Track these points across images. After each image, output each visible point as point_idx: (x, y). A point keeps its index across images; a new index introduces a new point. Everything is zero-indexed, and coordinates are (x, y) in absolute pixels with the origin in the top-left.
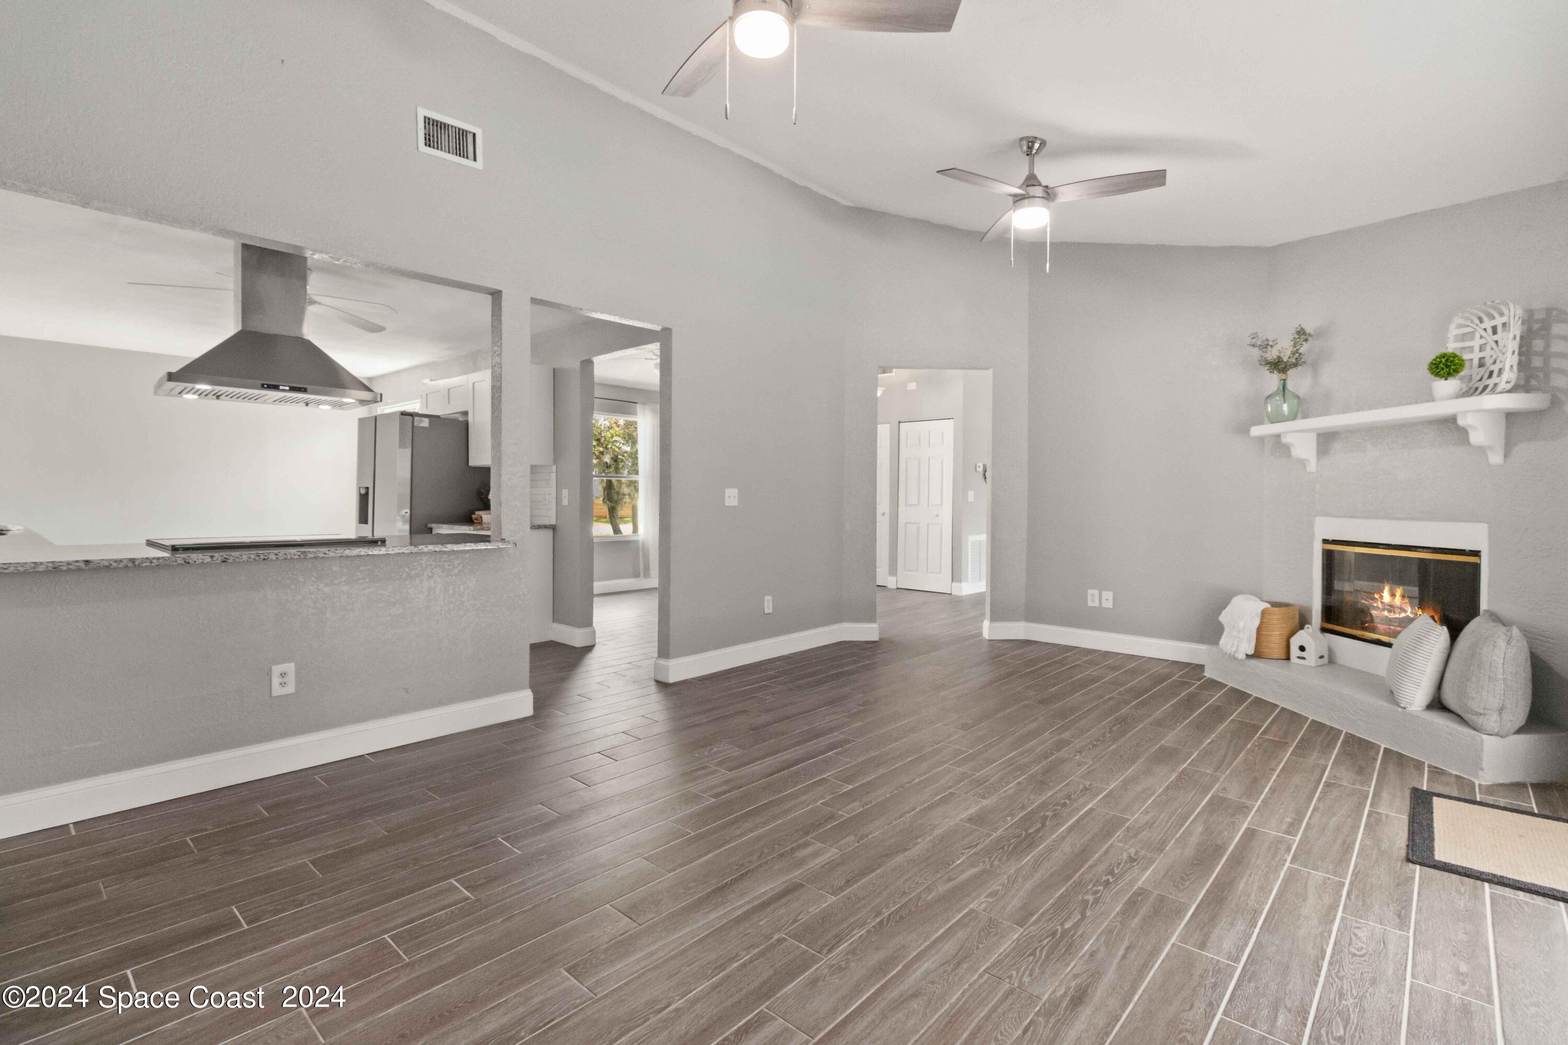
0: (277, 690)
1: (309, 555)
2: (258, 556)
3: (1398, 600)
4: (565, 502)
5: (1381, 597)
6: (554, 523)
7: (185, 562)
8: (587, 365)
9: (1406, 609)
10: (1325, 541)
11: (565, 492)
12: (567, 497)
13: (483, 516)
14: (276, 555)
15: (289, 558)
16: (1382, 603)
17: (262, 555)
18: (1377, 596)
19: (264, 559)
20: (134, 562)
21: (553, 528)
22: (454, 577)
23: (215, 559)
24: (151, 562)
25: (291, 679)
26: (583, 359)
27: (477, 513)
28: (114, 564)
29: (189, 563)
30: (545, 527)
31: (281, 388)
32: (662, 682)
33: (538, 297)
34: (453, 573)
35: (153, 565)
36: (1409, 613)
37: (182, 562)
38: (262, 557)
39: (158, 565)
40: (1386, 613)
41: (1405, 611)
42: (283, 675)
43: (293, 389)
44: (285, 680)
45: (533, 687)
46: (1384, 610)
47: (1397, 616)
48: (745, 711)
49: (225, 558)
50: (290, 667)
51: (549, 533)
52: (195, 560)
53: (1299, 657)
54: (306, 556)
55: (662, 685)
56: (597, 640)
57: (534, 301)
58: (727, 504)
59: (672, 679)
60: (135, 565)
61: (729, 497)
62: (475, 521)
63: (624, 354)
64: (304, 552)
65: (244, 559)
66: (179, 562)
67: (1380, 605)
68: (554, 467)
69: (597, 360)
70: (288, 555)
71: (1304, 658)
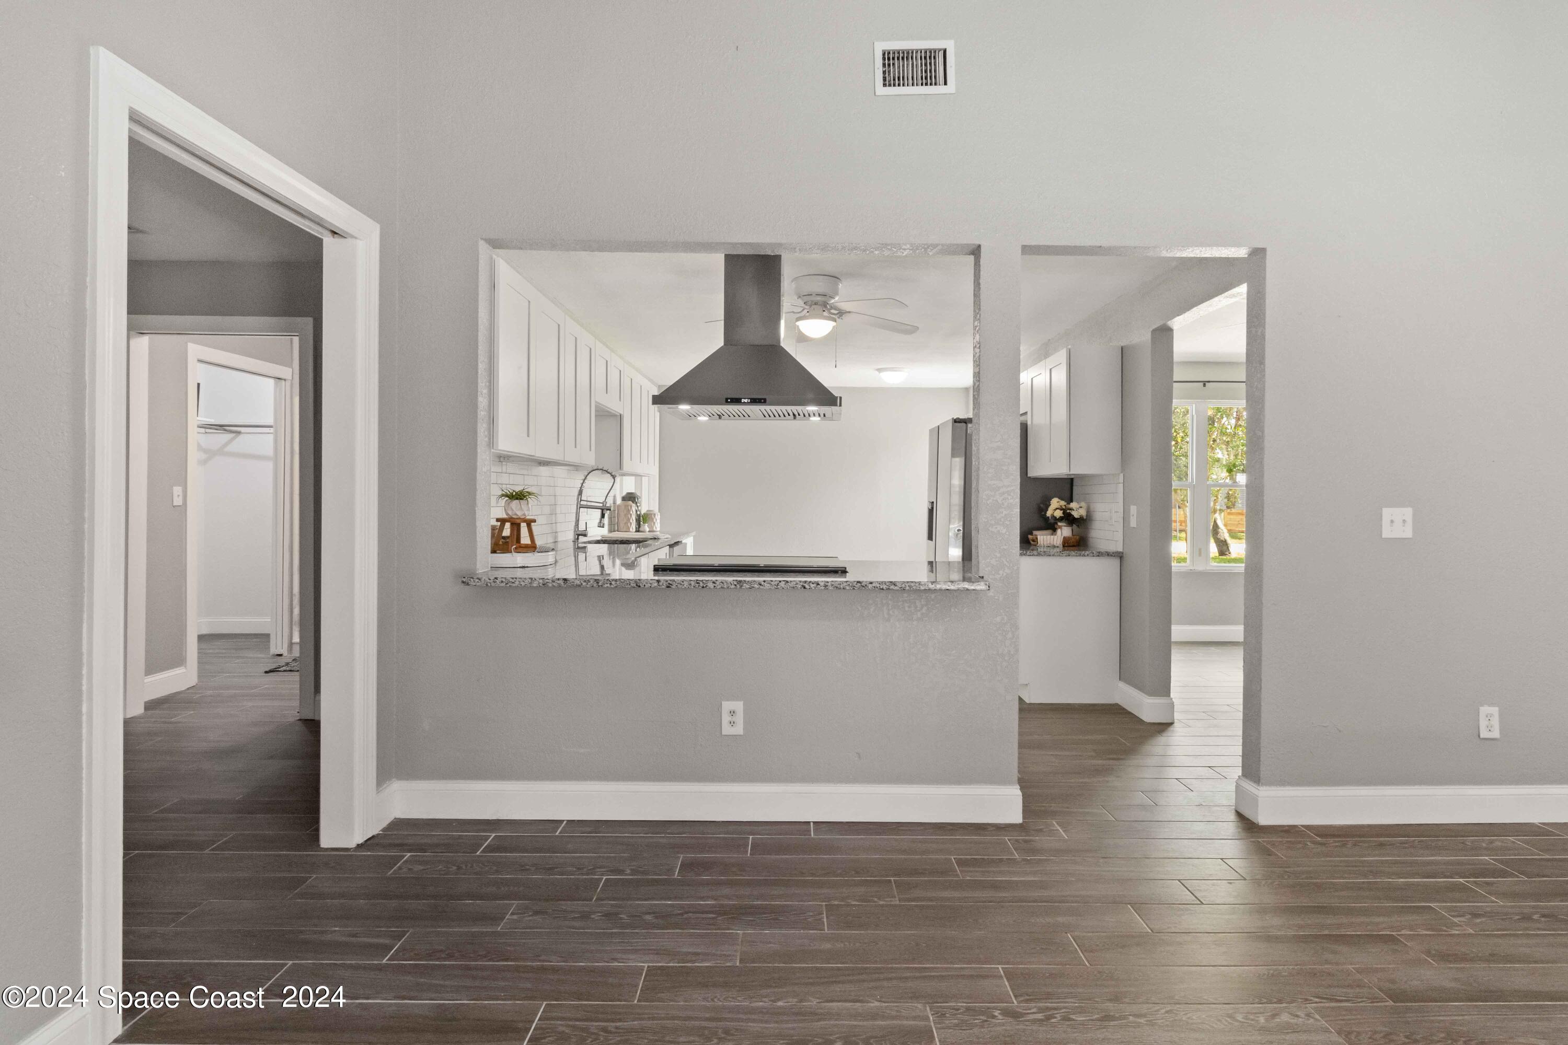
0: (727, 730)
1: (745, 585)
2: (698, 583)
4: (1133, 523)
6: (1120, 550)
7: (637, 585)
8: (1164, 334)
11: (1133, 509)
12: (1135, 516)
13: (1039, 537)
14: (714, 583)
15: (725, 587)
17: (701, 583)
19: (703, 587)
20: (598, 583)
21: (1120, 556)
22: (915, 623)
23: (661, 584)
24: (611, 584)
25: (740, 718)
26: (1154, 327)
27: (1035, 532)
28: (584, 584)
29: (640, 586)
30: (1108, 554)
31: (743, 400)
32: (1248, 819)
33: (1033, 243)
34: (915, 617)
35: (612, 586)
37: (635, 585)
38: (701, 584)
39: (616, 587)
42: (732, 713)
43: (754, 401)
44: (734, 719)
45: (1024, 783)
48: (1391, 939)
49: (669, 584)
50: (739, 706)
51: (1116, 562)
52: (645, 583)
54: (742, 586)
55: (1247, 825)
56: (1177, 716)
57: (1027, 250)
58: (1387, 533)
59: (1264, 819)
60: (599, 586)
61: (1392, 521)
62: (1032, 542)
63: (1211, 309)
64: (740, 581)
65: (685, 585)
66: (632, 585)
68: (1121, 476)
69: (1177, 323)
70: (725, 584)
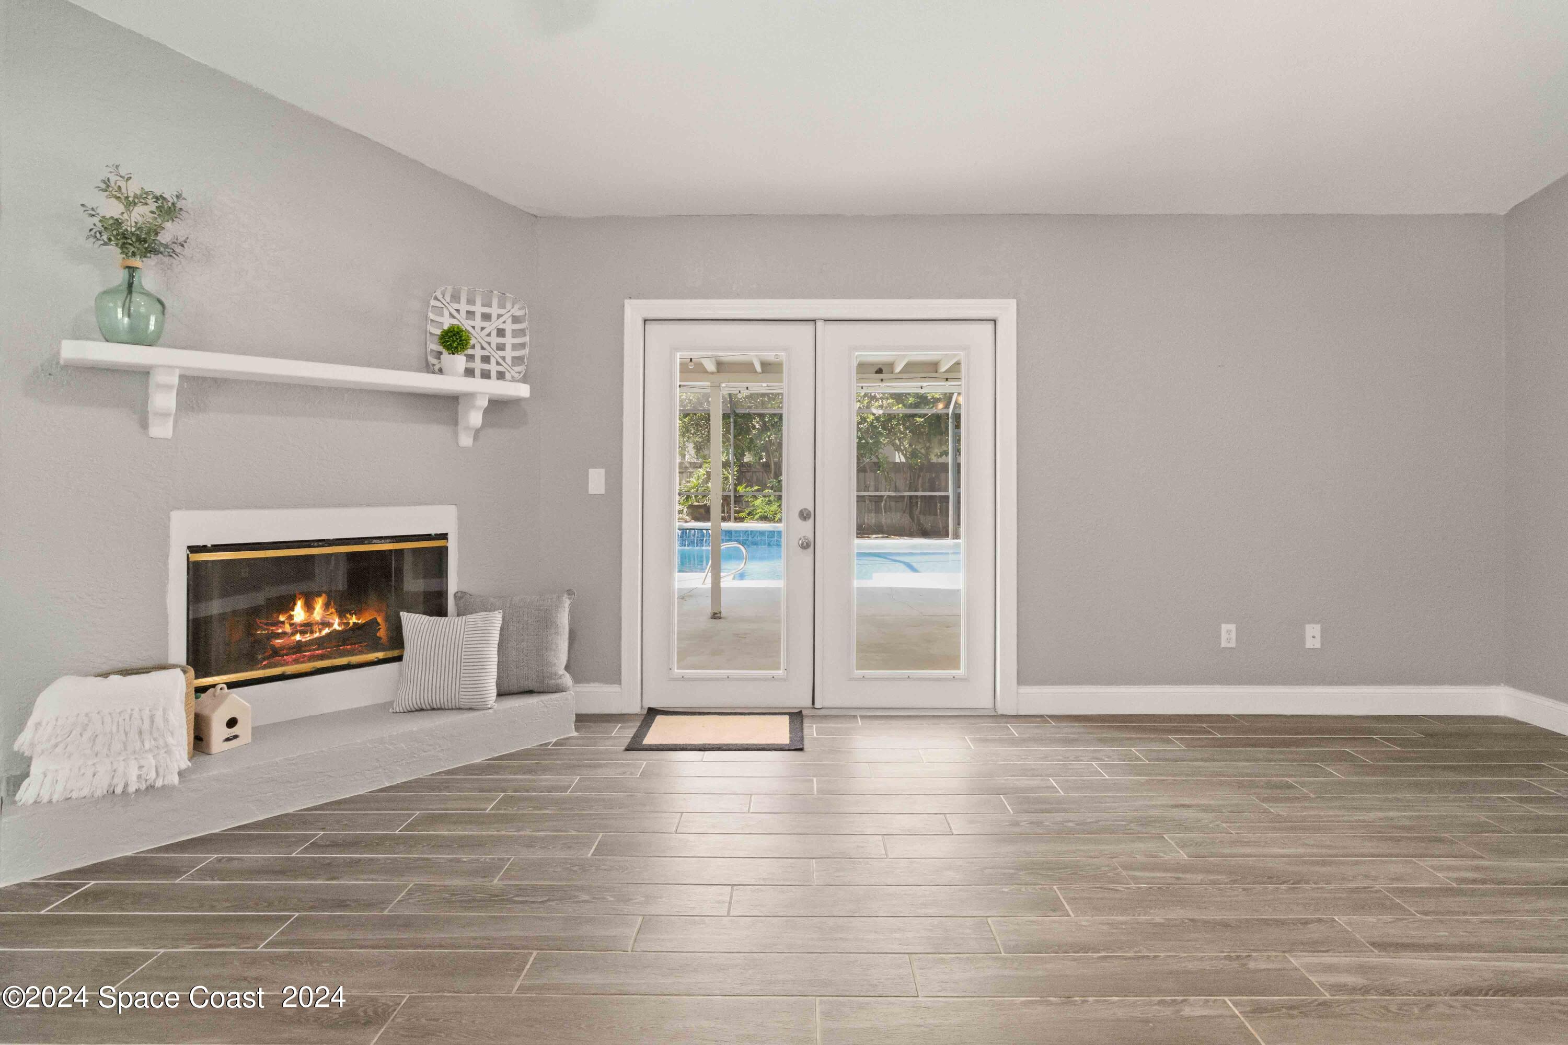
3: (318, 613)
5: (291, 617)
9: (331, 621)
10: (193, 549)
16: (291, 625)
18: (282, 618)
36: (336, 627)
40: (298, 637)
41: (329, 625)
46: (294, 634)
47: (316, 635)
53: (228, 740)
67: (288, 628)
71: (236, 737)
